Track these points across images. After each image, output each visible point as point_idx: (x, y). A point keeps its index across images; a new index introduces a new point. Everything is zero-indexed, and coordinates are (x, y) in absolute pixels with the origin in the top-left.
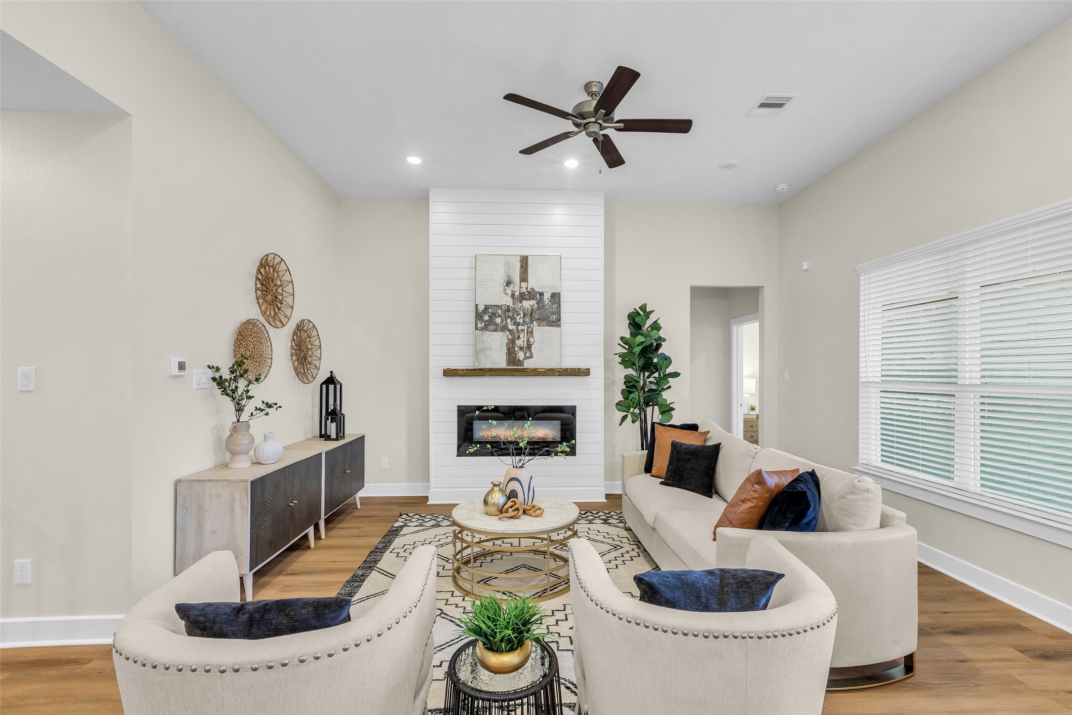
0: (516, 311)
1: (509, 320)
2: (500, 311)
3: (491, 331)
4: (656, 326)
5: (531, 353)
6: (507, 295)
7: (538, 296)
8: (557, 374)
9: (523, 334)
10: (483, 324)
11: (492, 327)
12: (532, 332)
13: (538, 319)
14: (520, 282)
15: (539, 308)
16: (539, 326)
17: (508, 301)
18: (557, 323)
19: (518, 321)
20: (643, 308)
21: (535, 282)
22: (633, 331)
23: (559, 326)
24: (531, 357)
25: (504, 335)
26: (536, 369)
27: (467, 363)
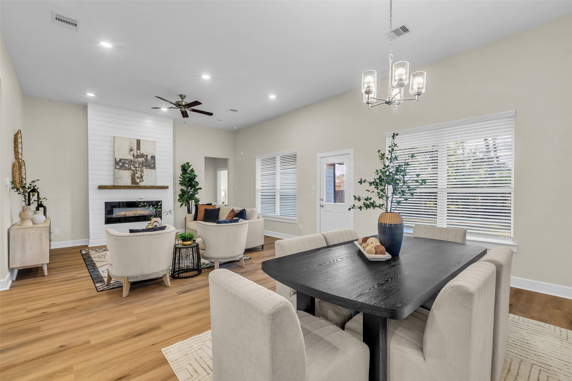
0: (135, 162)
1: (132, 166)
2: (127, 162)
3: (123, 170)
4: (192, 171)
5: (143, 180)
6: (131, 155)
7: (145, 157)
8: (155, 188)
9: (138, 172)
10: (119, 167)
11: (123, 168)
12: (143, 171)
13: (145, 166)
14: (137, 150)
15: (146, 161)
16: (146, 169)
17: (132, 158)
18: (154, 168)
19: (136, 166)
20: (188, 164)
21: (143, 150)
22: (183, 172)
23: (155, 169)
24: (143, 181)
26: (146, 186)
27: (110, 183)
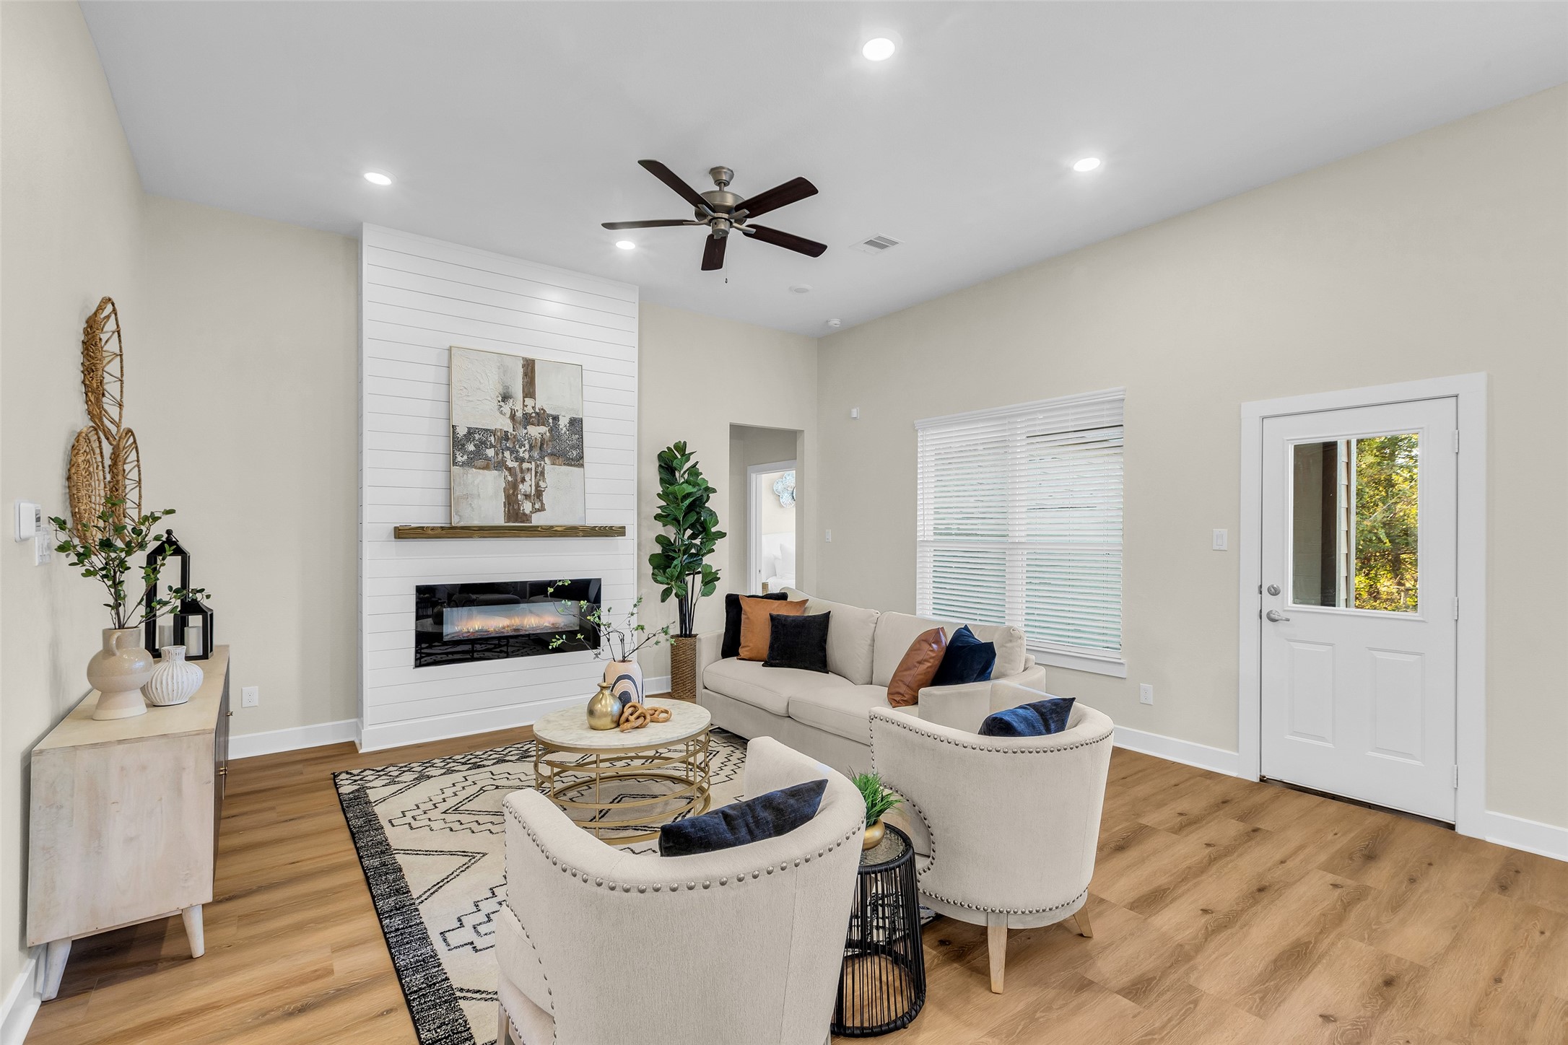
0: (518, 441)
1: (507, 454)
2: (492, 438)
3: (480, 468)
4: (694, 471)
5: (542, 504)
6: (504, 414)
7: (551, 421)
8: (581, 533)
9: (529, 475)
10: (465, 457)
11: (480, 463)
12: (542, 473)
13: (552, 454)
14: (524, 397)
15: (552, 438)
16: (553, 464)
17: (507, 425)
18: (578, 461)
19: (521, 455)
20: (681, 447)
21: (546, 399)
22: (665, 477)
23: (582, 466)
24: (542, 509)
25: (500, 475)
26: (552, 527)
27: (434, 517)
